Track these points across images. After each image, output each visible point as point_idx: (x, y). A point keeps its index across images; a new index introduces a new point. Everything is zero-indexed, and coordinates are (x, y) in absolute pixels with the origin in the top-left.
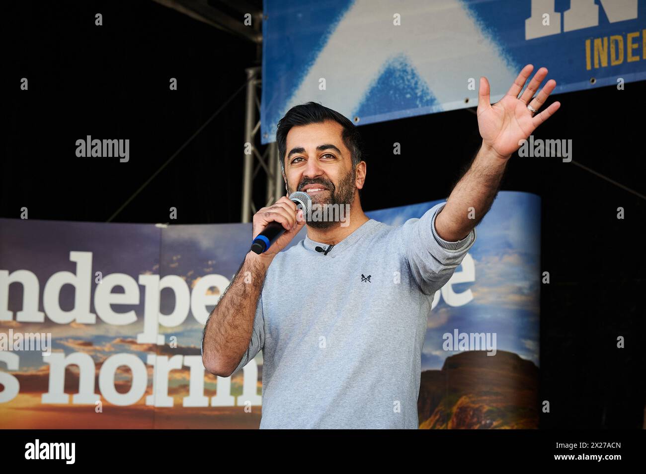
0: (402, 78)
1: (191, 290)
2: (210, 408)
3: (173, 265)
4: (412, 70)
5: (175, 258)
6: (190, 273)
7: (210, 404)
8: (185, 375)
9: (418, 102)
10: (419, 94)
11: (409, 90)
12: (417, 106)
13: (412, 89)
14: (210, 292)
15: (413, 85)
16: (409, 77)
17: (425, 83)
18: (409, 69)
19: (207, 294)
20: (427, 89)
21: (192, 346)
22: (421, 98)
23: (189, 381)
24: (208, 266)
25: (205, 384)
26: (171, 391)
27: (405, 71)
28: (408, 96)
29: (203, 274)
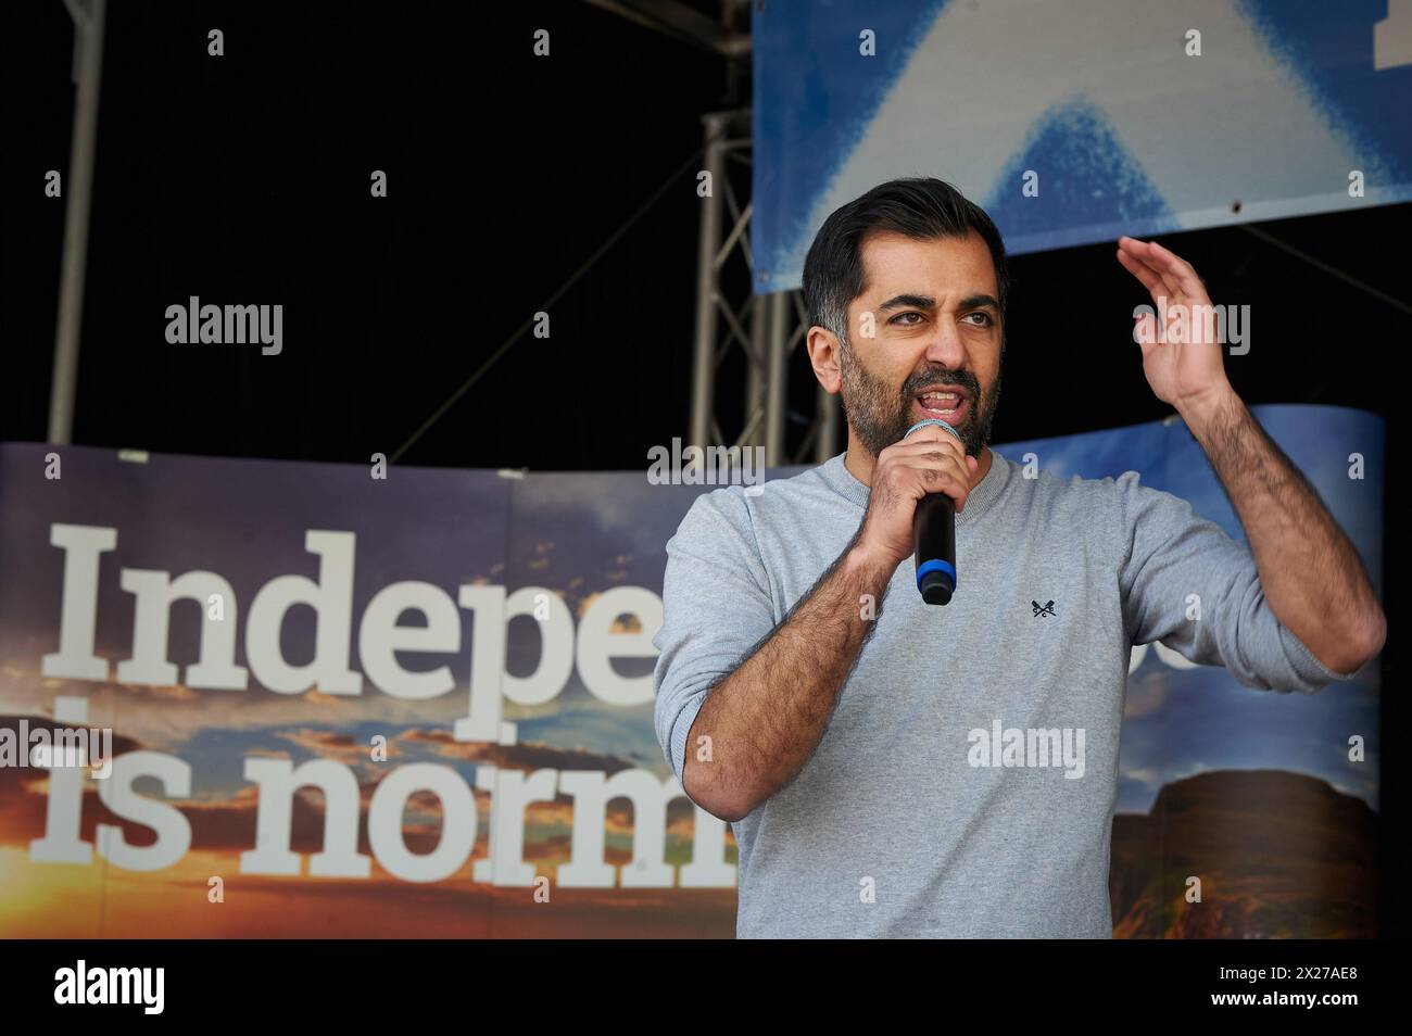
0: (1084, 152)
1: (576, 620)
2: (618, 891)
3: (536, 565)
4: (1107, 135)
5: (540, 548)
6: (576, 583)
7: (618, 882)
8: (560, 815)
9: (1121, 209)
10: (1124, 189)
11: (1100, 181)
12: (1119, 218)
13: (1107, 178)
14: (620, 627)
15: (1109, 169)
16: (1100, 151)
17: (1139, 164)
18: (1099, 132)
19: (613, 631)
20: (1143, 178)
21: (579, 748)
22: (1129, 198)
23: (570, 829)
24: (617, 568)
25: (608, 835)
26: (531, 852)
27: (1090, 137)
28: (1098, 194)
29: (604, 587)
